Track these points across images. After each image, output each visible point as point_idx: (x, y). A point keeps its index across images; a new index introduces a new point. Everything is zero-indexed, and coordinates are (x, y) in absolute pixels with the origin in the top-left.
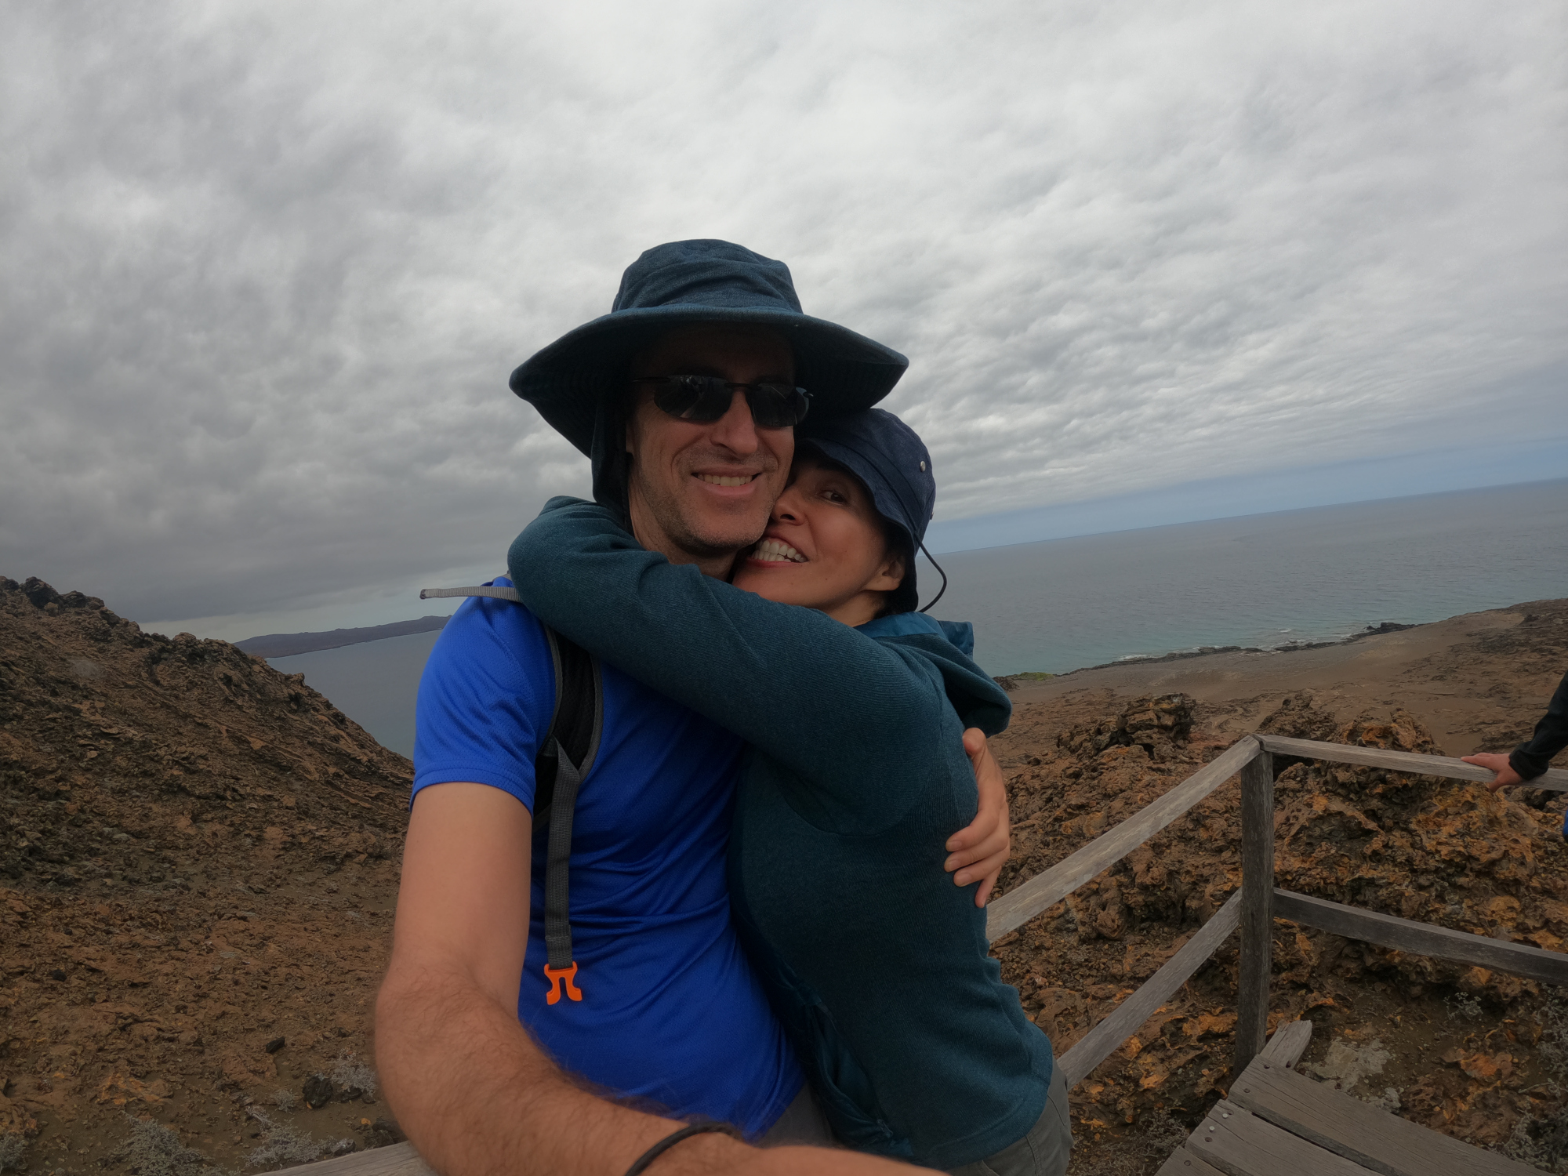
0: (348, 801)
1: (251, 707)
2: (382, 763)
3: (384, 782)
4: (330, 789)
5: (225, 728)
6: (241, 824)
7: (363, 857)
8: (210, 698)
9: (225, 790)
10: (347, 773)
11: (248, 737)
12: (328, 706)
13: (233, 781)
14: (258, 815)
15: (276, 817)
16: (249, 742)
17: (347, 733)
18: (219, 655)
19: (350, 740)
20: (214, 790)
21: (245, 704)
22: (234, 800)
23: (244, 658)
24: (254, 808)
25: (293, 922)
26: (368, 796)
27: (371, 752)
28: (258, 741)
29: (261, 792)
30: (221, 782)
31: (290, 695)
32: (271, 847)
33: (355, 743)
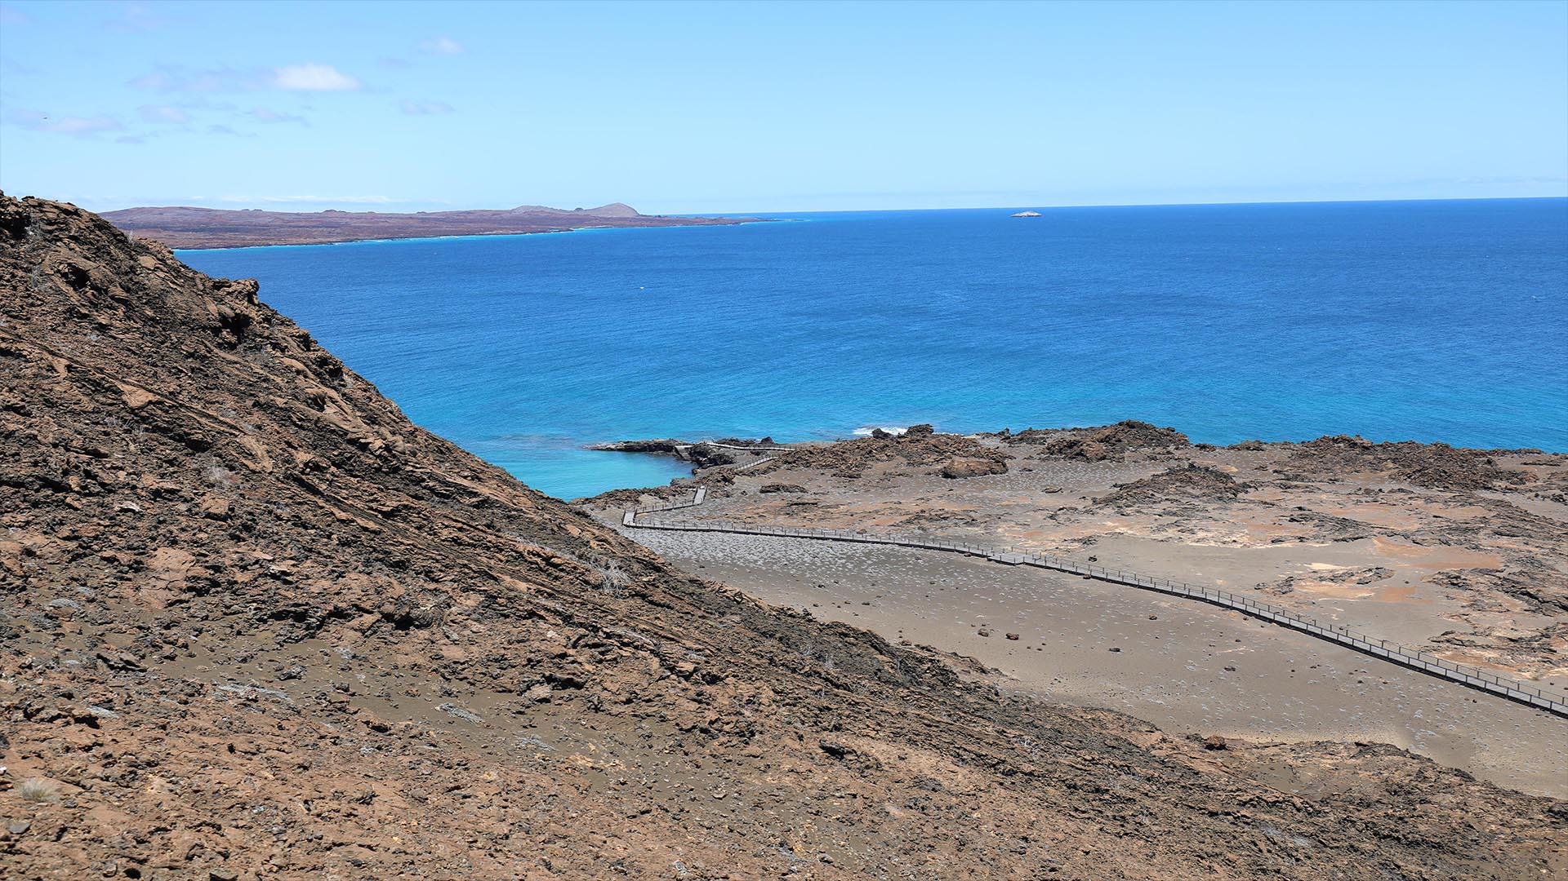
0: (332, 513)
1: (127, 331)
2: (414, 454)
3: (412, 488)
4: (296, 488)
5: (65, 362)
6: (96, 538)
7: (368, 619)
8: (32, 305)
9: (66, 473)
10: (334, 464)
11: (117, 383)
12: (306, 342)
13: (86, 457)
14: (139, 524)
15: (183, 530)
16: (119, 393)
17: (344, 395)
18: (61, 230)
19: (348, 408)
20: (39, 471)
21: (118, 324)
22: (84, 492)
23: (120, 240)
24: (133, 511)
25: (203, 732)
26: (375, 510)
27: (393, 433)
28: (141, 391)
29: (150, 481)
30: (57, 458)
31: (223, 318)
32: (163, 584)
33: (359, 414)
